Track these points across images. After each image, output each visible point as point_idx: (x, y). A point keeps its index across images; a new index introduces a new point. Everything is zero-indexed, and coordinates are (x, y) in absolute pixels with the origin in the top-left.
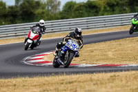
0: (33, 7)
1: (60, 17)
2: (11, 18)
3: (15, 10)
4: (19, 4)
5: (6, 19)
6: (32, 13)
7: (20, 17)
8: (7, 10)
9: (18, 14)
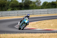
0: (29, 4)
1: (41, 8)
2: (20, 7)
3: (22, 4)
4: (23, 2)
5: (18, 8)
6: (28, 6)
7: (24, 7)
8: (18, 4)
9: (23, 6)
